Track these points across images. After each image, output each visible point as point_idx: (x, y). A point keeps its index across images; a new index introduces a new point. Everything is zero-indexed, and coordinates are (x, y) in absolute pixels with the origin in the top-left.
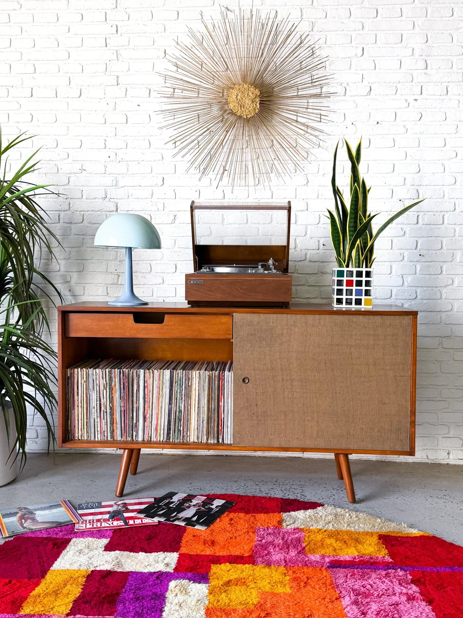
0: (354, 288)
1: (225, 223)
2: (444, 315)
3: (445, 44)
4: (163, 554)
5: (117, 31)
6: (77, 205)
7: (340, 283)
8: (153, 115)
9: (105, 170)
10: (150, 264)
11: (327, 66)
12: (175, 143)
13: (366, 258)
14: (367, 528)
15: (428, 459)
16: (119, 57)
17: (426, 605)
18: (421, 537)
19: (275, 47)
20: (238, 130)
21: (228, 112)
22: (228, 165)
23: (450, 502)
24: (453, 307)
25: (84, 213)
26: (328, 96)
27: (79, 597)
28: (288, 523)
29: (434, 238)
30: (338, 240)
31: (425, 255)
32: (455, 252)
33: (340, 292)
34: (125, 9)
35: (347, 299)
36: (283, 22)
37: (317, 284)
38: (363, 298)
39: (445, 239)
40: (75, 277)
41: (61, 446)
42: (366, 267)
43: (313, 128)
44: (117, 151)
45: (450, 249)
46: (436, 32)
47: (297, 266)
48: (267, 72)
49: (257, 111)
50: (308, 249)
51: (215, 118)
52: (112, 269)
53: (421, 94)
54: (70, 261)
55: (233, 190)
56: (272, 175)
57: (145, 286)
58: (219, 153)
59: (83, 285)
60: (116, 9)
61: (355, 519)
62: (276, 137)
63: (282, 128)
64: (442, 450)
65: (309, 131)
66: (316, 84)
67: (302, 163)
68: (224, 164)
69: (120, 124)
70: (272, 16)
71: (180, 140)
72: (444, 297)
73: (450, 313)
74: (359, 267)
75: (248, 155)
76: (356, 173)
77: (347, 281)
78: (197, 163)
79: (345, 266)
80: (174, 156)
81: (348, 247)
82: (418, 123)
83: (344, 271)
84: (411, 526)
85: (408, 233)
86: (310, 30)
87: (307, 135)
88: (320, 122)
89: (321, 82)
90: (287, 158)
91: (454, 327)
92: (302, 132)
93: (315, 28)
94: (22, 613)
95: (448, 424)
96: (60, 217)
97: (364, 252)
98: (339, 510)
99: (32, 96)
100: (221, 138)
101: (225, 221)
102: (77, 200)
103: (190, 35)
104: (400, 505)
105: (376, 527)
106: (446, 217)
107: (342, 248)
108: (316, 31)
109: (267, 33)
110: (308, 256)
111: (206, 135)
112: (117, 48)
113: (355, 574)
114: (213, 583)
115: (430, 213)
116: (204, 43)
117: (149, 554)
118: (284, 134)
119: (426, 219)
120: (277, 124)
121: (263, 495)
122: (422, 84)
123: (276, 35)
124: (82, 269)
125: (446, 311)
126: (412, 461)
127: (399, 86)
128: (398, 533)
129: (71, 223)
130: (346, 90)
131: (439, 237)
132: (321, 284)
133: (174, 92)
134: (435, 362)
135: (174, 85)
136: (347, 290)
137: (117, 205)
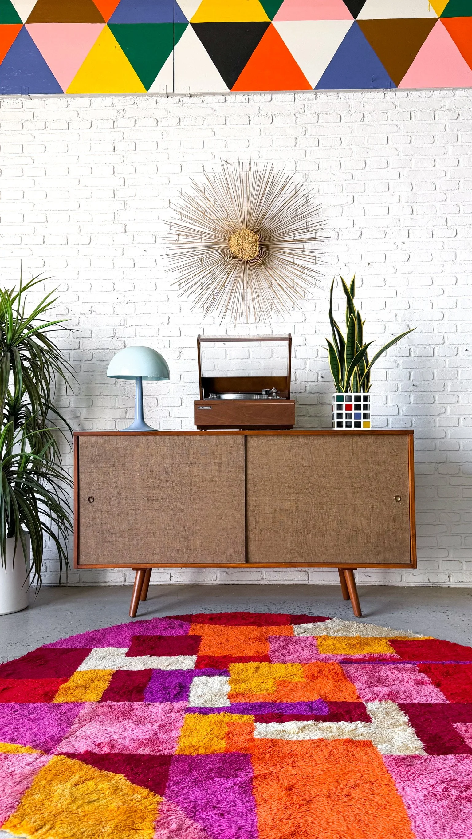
0: (353, 412)
1: (228, 359)
2: (438, 442)
3: (429, 192)
4: (183, 657)
5: (124, 183)
6: (87, 344)
7: (340, 407)
8: (159, 259)
9: (114, 311)
10: (157, 399)
11: (321, 213)
12: (180, 284)
13: (363, 384)
14: (375, 634)
15: (430, 582)
16: (127, 207)
17: (434, 688)
18: (426, 640)
19: (272, 196)
20: (239, 271)
21: (229, 256)
22: (230, 305)
23: (453, 615)
24: (447, 435)
25: (93, 351)
26: (323, 239)
27: (107, 689)
28: (299, 633)
29: (426, 370)
30: (336, 368)
31: (418, 386)
32: (446, 382)
33: (340, 416)
34: (131, 164)
35: (346, 422)
36: (279, 174)
37: (317, 415)
38: (362, 421)
39: (436, 370)
40: (84, 412)
41: (76, 567)
42: (364, 392)
43: (308, 269)
44: (125, 293)
45: (441, 380)
46: (420, 181)
47: (297, 397)
48: (265, 219)
49: (257, 254)
50: (307, 382)
51: (217, 261)
52: (120, 403)
53: (409, 237)
54: (79, 397)
55: (235, 327)
56: (272, 313)
57: (152, 420)
58: (221, 293)
59: (92, 420)
60: (123, 163)
61: (363, 629)
62: (275, 278)
63: (280, 269)
64: (442, 574)
65: (306, 271)
66: (311, 229)
67: (299, 302)
68: (226, 303)
69: (128, 268)
70: (269, 168)
71: (185, 281)
72: (437, 425)
73: (444, 440)
74: (357, 392)
75: (249, 293)
76: (351, 306)
77: (346, 405)
78: (201, 303)
79: (344, 392)
80: (180, 296)
81: (346, 374)
82: (406, 263)
83: (343, 396)
84: (417, 633)
85: (401, 365)
86: (304, 181)
87: (304, 276)
88: (316, 263)
89: (315, 228)
90: (286, 297)
91: (448, 453)
92: (299, 273)
93: (308, 179)
94: (56, 702)
95: (446, 547)
96: (70, 356)
97: (362, 378)
98: (347, 622)
99: (44, 243)
100: (223, 280)
101: (228, 356)
102: (87, 339)
103: (193, 186)
104: (405, 618)
105: (383, 634)
106: (436, 350)
107: (340, 376)
108: (309, 181)
109: (264, 184)
110: (308, 388)
111: (209, 278)
112: (124, 199)
113: (366, 667)
114: (233, 677)
115: (421, 346)
116: (206, 193)
117: (169, 657)
118: (282, 275)
119: (417, 352)
120: (276, 266)
121: (273, 613)
122: (409, 228)
123: (273, 185)
124: (91, 404)
125: (440, 439)
126: (414, 585)
127: (388, 230)
128: (404, 638)
129: (81, 361)
130: (338, 234)
131: (430, 368)
132: (321, 415)
133: (178, 238)
134: (433, 487)
135: (178, 232)
136: (346, 414)
137: (125, 343)
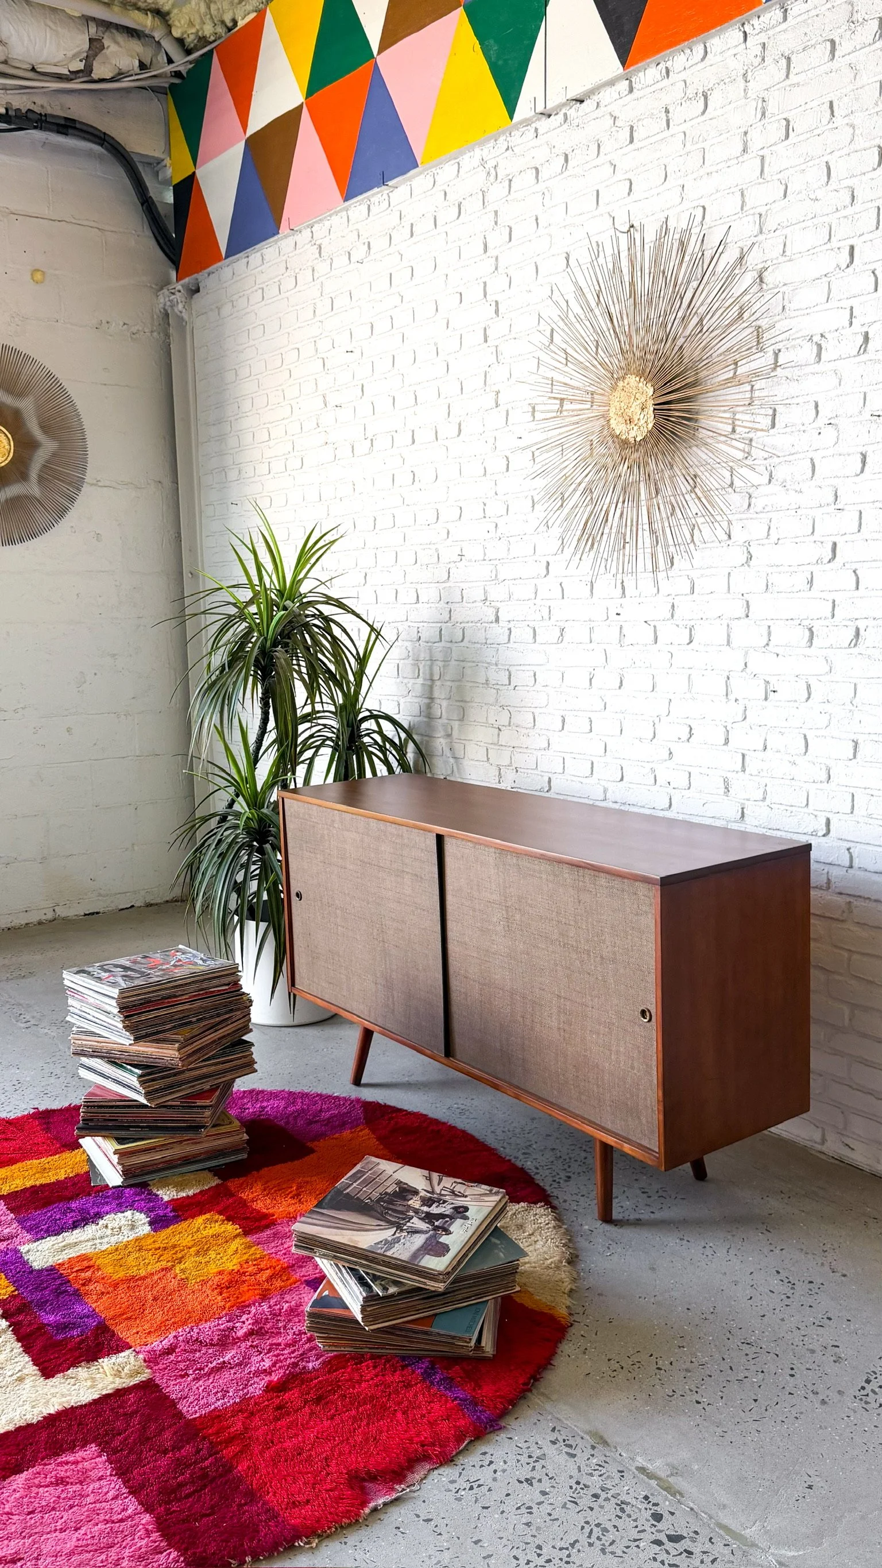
5: (497, 311)
9: (485, 554)
12: (563, 497)
16: (500, 356)
34: (506, 271)
49: (650, 426)
60: (495, 272)
92: (741, 455)
93: (766, 225)
99: (413, 442)
102: (458, 605)
108: (767, 230)
112: (497, 343)
118: (712, 463)
124: (462, 716)
129: (452, 641)
133: (562, 405)
135: (561, 393)
137: (497, 612)
